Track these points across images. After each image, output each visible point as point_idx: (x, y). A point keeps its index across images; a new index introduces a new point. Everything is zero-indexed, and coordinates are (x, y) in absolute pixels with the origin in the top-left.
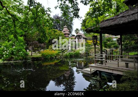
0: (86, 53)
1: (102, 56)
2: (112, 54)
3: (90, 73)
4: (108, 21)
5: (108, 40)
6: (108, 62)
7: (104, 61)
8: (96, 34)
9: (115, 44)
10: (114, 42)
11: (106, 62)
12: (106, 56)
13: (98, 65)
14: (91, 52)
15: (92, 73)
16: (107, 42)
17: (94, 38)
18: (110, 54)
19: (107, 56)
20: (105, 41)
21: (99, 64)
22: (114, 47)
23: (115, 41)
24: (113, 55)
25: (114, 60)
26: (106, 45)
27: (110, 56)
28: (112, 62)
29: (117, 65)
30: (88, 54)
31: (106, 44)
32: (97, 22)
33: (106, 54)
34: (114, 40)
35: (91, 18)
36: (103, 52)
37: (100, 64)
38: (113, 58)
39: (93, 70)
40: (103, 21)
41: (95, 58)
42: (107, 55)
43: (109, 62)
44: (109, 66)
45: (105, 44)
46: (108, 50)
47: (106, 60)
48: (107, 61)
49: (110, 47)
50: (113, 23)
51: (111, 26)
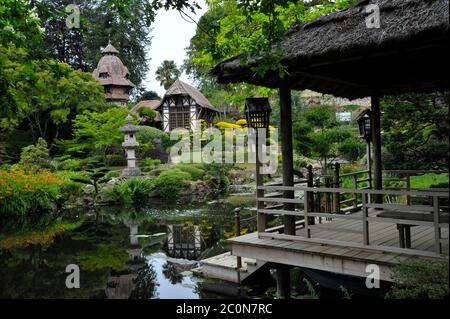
0: (215, 181)
1: (290, 194)
2: (338, 185)
3: (233, 276)
4: (321, 29)
5: (317, 120)
6: (317, 221)
7: (302, 218)
8: (261, 92)
9: (346, 136)
10: (341, 129)
11: (311, 221)
12: (310, 194)
13: (272, 236)
14: (237, 176)
15: (243, 276)
16: (308, 130)
17: (253, 108)
18: (328, 186)
19: (312, 193)
20: (303, 124)
21: (276, 235)
22: (343, 151)
23: (347, 123)
24: (342, 191)
25: (343, 213)
26: (305, 144)
27: (329, 193)
28: (337, 219)
29: (361, 237)
30: (223, 184)
31: (308, 140)
32: (274, 32)
33: (310, 185)
34: (343, 120)
35: (245, 13)
36: (296, 178)
37: (281, 231)
38: (339, 206)
39: (249, 264)
40: (298, 29)
41: (261, 205)
42: (315, 189)
43: (324, 220)
44: (325, 241)
45: (303, 140)
46: (316, 164)
47: (311, 214)
48: (313, 218)
49: (323, 152)
50: (342, 40)
51: (333, 53)
